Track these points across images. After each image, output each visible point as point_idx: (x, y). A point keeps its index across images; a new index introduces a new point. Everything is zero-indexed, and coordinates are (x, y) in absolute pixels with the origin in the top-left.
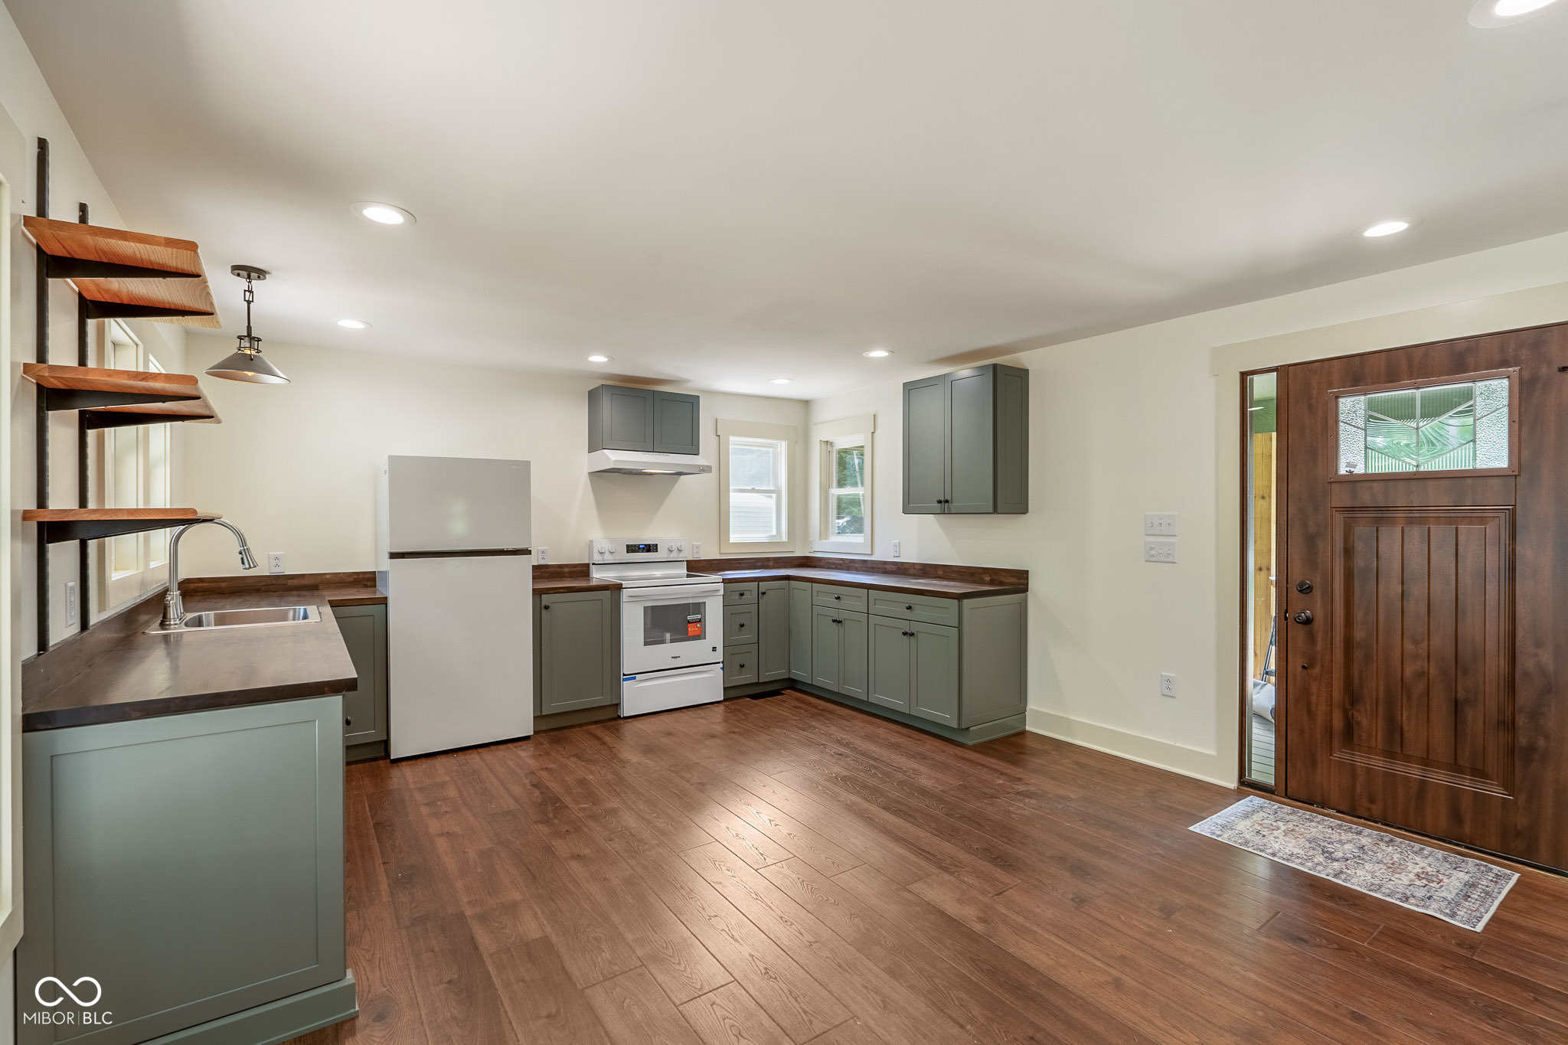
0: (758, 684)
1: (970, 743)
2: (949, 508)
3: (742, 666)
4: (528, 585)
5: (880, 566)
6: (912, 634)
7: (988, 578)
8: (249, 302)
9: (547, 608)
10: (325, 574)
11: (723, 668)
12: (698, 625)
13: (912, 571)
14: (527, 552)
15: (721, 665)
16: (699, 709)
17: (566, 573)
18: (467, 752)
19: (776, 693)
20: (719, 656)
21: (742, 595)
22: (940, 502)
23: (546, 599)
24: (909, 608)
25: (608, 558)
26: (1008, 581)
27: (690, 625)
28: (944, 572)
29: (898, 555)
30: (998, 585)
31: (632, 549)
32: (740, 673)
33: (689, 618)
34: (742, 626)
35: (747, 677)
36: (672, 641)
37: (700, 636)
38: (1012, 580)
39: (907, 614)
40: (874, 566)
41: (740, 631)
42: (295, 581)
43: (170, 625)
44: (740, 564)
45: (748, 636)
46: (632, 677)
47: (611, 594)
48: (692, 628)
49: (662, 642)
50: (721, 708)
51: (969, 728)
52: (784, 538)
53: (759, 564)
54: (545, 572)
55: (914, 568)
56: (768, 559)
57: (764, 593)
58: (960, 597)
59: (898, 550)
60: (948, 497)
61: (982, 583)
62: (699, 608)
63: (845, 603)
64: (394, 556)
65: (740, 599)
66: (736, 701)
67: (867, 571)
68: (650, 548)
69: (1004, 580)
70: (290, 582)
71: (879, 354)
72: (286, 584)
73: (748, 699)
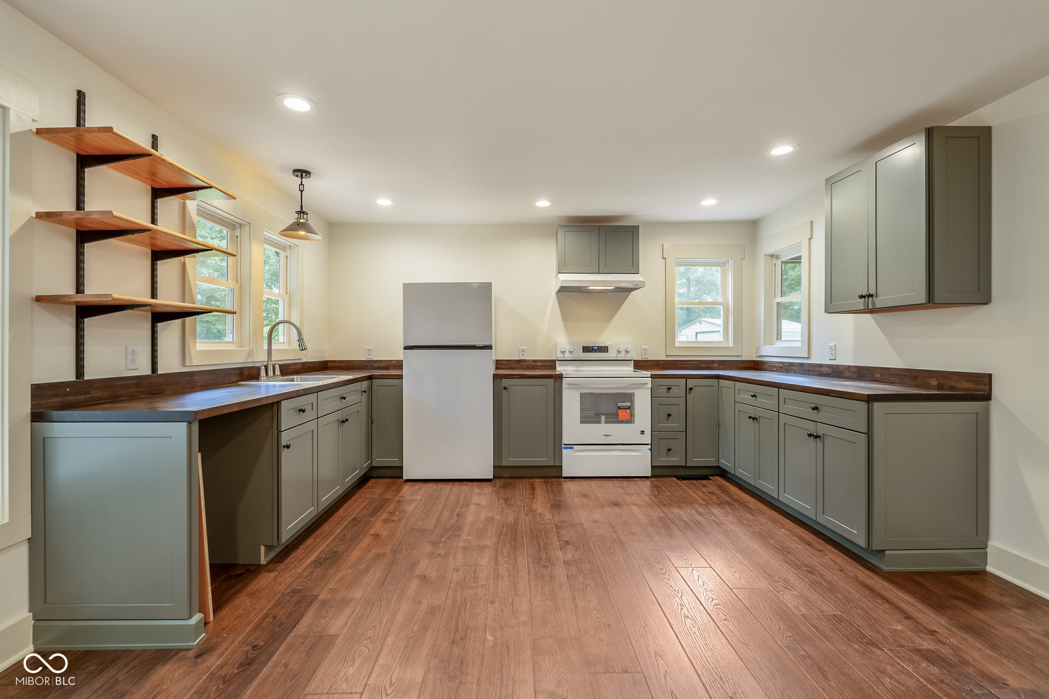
0: (685, 467)
1: (885, 568)
2: (873, 303)
3: (669, 450)
4: (492, 370)
5: (816, 369)
6: (817, 437)
7: (934, 383)
8: (302, 191)
9: (505, 388)
10: (393, 360)
11: (651, 450)
12: (628, 412)
13: (847, 374)
14: (489, 347)
15: (649, 447)
16: (626, 481)
17: (539, 366)
18: (448, 483)
19: (706, 478)
20: (647, 438)
21: (669, 389)
22: (862, 297)
23: (505, 382)
24: (815, 408)
25: (568, 356)
26: (961, 386)
27: (620, 411)
28: (881, 376)
29: (833, 358)
30: (947, 390)
31: (586, 349)
32: (668, 455)
33: (619, 404)
34: (669, 415)
35: (675, 460)
36: (606, 422)
37: (630, 420)
38: (967, 385)
39: (814, 415)
40: (811, 369)
41: (667, 420)
42: (377, 364)
43: (261, 380)
44: (684, 364)
45: (676, 424)
46: (570, 446)
47: (554, 382)
48: (622, 413)
49: (599, 422)
50: (648, 483)
51: (884, 551)
52: (731, 345)
53: (704, 365)
54: (523, 365)
55: (850, 371)
56: (713, 362)
57: (691, 389)
58: (870, 399)
59: (833, 352)
60: (872, 291)
61: (928, 387)
62: (630, 397)
63: (761, 400)
64: (406, 348)
65: (668, 392)
66: (663, 479)
67: (804, 374)
68: (604, 349)
69: (956, 384)
70: (375, 365)
71: (782, 150)
72: (373, 366)
73: (675, 479)
